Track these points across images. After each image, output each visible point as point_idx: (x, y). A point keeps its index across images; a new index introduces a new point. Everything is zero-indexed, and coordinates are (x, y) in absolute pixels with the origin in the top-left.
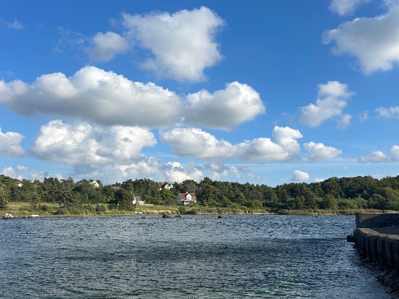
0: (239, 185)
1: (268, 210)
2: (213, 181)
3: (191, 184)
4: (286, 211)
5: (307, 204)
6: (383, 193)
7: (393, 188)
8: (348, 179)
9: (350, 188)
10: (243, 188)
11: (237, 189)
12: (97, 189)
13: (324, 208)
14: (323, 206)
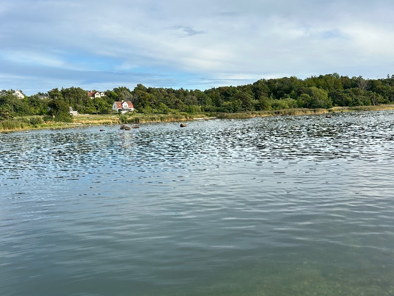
0: (174, 91)
1: (207, 115)
2: (148, 88)
3: (125, 91)
4: (226, 114)
5: (243, 107)
6: (310, 93)
7: (318, 87)
8: (275, 81)
9: (279, 89)
10: (178, 93)
11: (173, 95)
12: (23, 100)
13: (259, 110)
14: (258, 108)
